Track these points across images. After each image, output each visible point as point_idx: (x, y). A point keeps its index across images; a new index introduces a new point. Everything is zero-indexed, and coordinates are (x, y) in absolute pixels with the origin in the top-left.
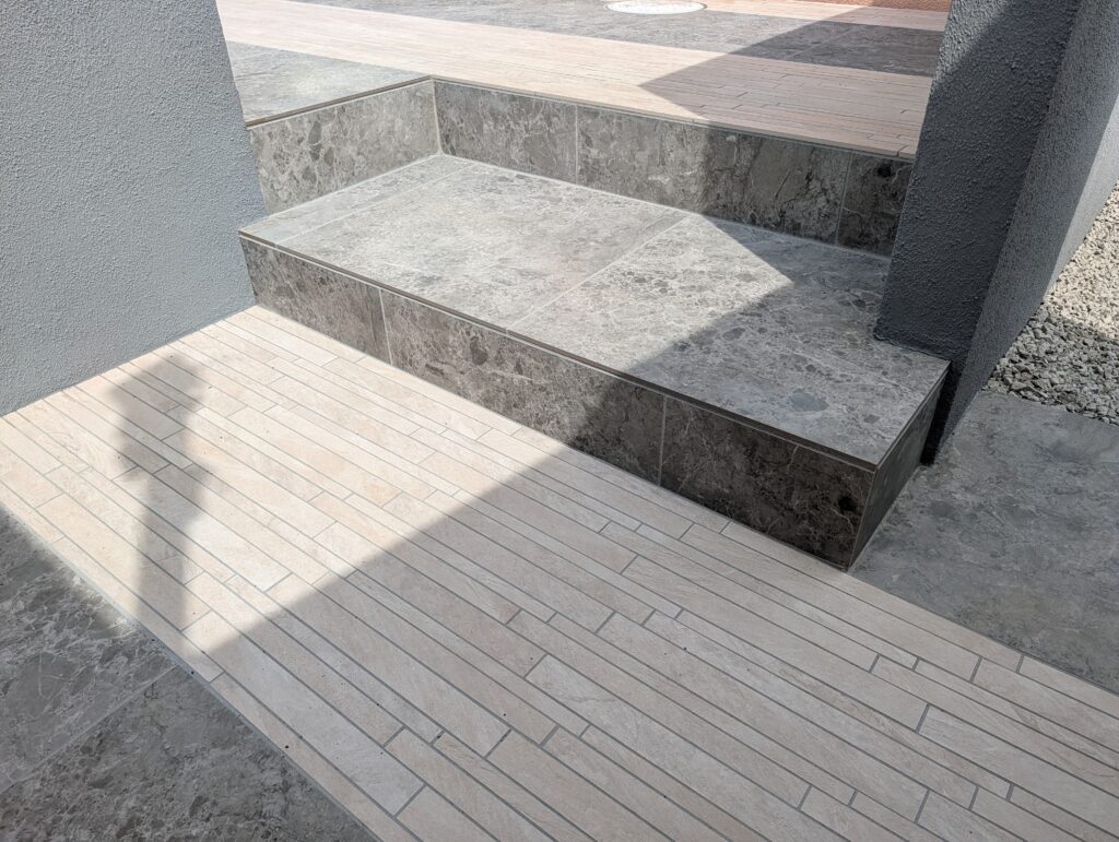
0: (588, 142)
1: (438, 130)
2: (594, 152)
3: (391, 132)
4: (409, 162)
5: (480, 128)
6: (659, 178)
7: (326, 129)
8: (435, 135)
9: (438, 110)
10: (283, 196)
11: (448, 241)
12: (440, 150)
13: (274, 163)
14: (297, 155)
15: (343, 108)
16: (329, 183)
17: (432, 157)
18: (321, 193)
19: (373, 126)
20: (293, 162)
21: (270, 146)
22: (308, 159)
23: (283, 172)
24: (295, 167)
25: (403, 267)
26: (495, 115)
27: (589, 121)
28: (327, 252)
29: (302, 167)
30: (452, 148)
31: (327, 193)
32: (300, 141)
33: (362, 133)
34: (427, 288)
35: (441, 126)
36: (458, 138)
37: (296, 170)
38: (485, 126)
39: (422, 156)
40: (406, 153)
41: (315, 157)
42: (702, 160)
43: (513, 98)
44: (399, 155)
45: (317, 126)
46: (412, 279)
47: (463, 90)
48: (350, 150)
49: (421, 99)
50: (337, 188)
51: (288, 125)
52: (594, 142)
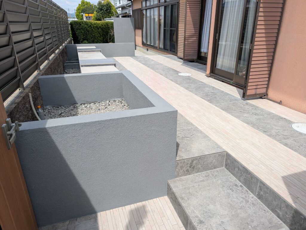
0: (261, 189)
1: (225, 163)
2: (262, 193)
3: (211, 163)
4: (214, 169)
5: (234, 169)
6: (279, 211)
7: (195, 162)
8: (224, 163)
9: (226, 158)
10: (180, 174)
11: (211, 207)
12: (224, 167)
13: (180, 168)
14: (186, 167)
15: (200, 158)
16: (192, 172)
17: (221, 168)
18: (189, 174)
19: (207, 161)
20: (185, 168)
21: (180, 165)
22: (188, 168)
23: (182, 170)
24: (185, 169)
25: (197, 213)
26: (239, 169)
27: (262, 185)
28: (182, 198)
29: (186, 169)
30: (227, 168)
31: (191, 174)
32: (187, 164)
33: (204, 163)
34: (199, 225)
35: (226, 162)
36: (229, 167)
37: (185, 170)
38: (236, 169)
39: (219, 168)
40: (214, 167)
41: (190, 167)
42: (292, 216)
43: (244, 168)
44: (212, 167)
45: (193, 161)
46: (197, 219)
47: (233, 158)
48: (200, 166)
49: (222, 156)
50: (194, 173)
51: (186, 161)
52: (263, 191)
